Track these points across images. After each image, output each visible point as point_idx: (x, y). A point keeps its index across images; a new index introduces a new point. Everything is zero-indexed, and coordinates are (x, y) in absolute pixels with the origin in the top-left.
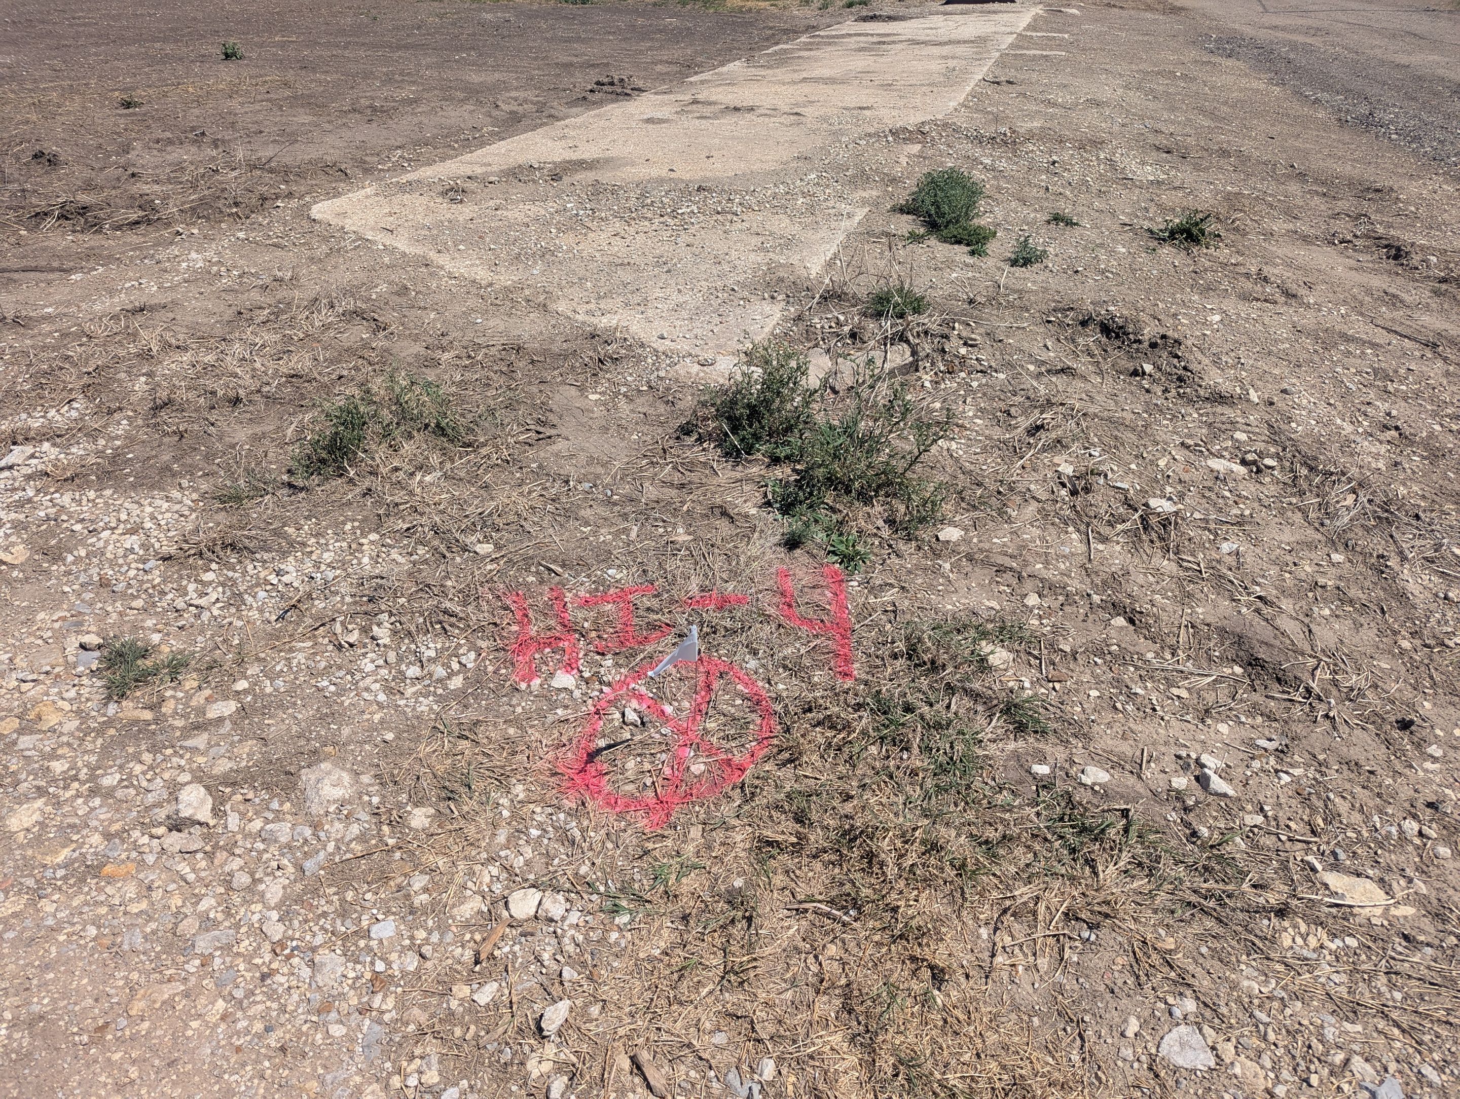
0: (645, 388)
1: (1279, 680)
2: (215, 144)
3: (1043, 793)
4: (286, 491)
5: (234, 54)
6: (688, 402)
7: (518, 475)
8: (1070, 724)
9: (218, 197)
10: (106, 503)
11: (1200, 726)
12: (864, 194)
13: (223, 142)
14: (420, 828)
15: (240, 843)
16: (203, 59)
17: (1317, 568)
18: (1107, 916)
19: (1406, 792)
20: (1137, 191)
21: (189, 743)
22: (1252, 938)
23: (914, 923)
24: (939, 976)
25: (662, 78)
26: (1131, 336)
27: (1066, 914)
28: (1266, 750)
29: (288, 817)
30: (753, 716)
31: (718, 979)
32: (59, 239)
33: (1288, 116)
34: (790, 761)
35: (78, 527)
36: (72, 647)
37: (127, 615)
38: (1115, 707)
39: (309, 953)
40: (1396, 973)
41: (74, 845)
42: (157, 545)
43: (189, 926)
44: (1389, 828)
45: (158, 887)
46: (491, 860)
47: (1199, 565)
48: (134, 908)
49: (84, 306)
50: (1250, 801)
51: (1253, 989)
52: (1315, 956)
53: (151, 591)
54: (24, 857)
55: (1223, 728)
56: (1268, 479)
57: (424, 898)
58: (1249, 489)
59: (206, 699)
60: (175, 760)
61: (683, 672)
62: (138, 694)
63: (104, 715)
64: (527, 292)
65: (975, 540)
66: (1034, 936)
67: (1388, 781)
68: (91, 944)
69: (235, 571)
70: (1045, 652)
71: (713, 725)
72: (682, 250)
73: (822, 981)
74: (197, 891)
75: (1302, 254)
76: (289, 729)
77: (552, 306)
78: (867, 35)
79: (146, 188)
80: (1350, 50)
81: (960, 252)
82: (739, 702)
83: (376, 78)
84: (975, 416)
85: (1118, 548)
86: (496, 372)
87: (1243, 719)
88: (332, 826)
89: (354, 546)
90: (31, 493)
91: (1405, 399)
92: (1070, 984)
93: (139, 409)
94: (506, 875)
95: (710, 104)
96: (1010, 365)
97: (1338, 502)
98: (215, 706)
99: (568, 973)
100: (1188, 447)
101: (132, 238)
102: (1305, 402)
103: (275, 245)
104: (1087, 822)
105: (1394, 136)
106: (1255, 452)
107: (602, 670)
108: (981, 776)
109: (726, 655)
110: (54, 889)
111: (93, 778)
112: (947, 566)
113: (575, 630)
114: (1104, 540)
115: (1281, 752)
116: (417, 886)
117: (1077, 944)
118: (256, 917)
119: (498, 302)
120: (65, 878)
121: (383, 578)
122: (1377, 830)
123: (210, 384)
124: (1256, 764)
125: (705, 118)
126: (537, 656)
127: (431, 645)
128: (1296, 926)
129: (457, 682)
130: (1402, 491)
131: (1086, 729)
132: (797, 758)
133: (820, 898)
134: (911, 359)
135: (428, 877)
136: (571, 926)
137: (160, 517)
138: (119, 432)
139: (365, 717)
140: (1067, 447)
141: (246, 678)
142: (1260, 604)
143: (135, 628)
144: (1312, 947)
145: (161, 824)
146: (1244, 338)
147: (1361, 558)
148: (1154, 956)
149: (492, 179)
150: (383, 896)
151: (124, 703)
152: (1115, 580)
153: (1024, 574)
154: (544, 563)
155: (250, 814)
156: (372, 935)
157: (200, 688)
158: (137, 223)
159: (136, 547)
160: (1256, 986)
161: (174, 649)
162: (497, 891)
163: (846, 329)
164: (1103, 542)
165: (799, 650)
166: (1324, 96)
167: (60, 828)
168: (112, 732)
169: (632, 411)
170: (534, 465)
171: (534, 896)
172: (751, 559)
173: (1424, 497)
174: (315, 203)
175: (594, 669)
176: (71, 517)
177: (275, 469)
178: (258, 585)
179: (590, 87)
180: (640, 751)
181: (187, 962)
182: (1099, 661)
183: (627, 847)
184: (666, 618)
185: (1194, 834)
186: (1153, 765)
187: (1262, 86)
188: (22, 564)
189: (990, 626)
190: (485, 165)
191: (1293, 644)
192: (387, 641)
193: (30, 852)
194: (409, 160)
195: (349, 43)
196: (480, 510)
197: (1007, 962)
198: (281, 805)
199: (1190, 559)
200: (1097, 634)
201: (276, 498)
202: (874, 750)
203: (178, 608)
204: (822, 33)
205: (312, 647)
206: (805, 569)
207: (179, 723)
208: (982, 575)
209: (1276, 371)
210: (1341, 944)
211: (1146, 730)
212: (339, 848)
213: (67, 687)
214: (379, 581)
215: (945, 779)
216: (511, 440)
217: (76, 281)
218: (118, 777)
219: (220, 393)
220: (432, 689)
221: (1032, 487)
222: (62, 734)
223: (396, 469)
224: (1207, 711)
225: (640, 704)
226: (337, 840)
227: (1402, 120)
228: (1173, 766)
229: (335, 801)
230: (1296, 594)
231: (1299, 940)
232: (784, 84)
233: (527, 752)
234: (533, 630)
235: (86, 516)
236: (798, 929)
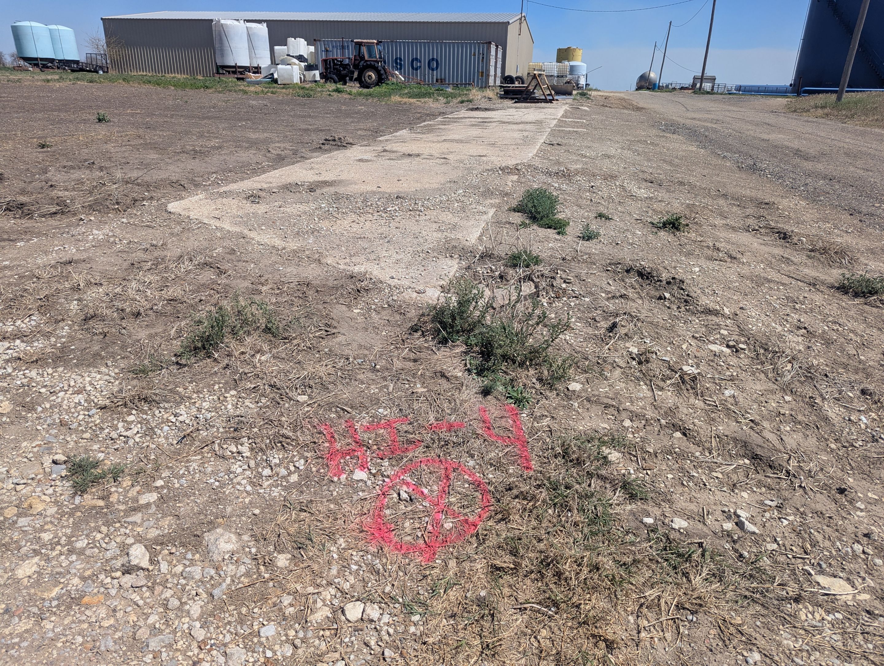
0: (386, 306)
1: (770, 467)
2: (101, 169)
3: (652, 534)
4: (175, 367)
5: (104, 119)
6: (413, 313)
7: (317, 356)
8: (660, 494)
9: (107, 199)
10: (60, 376)
11: (732, 494)
12: (491, 201)
13: (106, 168)
14: (283, 566)
15: (170, 580)
16: (85, 121)
17: (778, 404)
18: (701, 605)
19: (851, 529)
20: (640, 202)
21: (130, 519)
22: (782, 615)
23: (591, 614)
24: (610, 645)
25: (362, 138)
26: (655, 278)
27: (677, 606)
28: (770, 506)
29: (198, 563)
30: (477, 493)
31: (478, 653)
32: (5, 222)
33: (711, 164)
34: (503, 520)
35: (43, 390)
36: (47, 461)
37: (80, 443)
38: (683, 484)
39: (223, 647)
40: (867, 633)
41: (62, 586)
42: (96, 400)
43: (142, 634)
44: (846, 549)
45: (120, 610)
46: (329, 584)
47: (715, 402)
48: (106, 624)
49: (29, 260)
50: (768, 536)
51: (790, 645)
52: (820, 624)
53: (94, 428)
54: (29, 594)
55: (745, 494)
56: (742, 356)
57: (291, 610)
58: (733, 361)
59: (138, 492)
60: (123, 530)
61: (431, 469)
62: (94, 490)
63: (74, 504)
64: (307, 253)
65: (589, 390)
66: (661, 620)
67: (840, 522)
68: (79, 648)
69: (147, 415)
70: (639, 453)
71: (453, 499)
72: (394, 231)
73: (541, 652)
74: (145, 611)
75: (733, 236)
76: (192, 509)
77: (323, 261)
78: (475, 118)
79: (60, 194)
80: (737, 131)
81: (551, 233)
82: (467, 486)
83: (194, 135)
84: (576, 321)
85: (670, 393)
86: (296, 297)
87: (755, 489)
88: (228, 568)
89: (221, 398)
90: (10, 370)
91: (806, 313)
92: (686, 648)
93: (74, 320)
94: (340, 594)
95: (394, 152)
96: (591, 294)
97: (783, 368)
98: (144, 496)
99: (388, 653)
100: (696, 338)
101: (52, 222)
102: (754, 314)
103: (148, 226)
104: (681, 550)
105: (769, 176)
106: (734, 340)
107: (383, 468)
108: (615, 525)
109: (455, 458)
110: (51, 614)
111: (69, 543)
112: (576, 404)
113: (363, 445)
114: (662, 389)
115: (779, 507)
116: (286, 603)
117: (686, 623)
118: (186, 626)
119: (290, 258)
120: (58, 606)
121: (242, 417)
122: (840, 550)
123: (120, 305)
124: (767, 515)
125: (393, 159)
126: (342, 461)
127: (276, 456)
128: (806, 608)
129: (294, 478)
130: (815, 362)
131: (669, 497)
132: (506, 518)
133: (533, 601)
134: (535, 290)
135: (292, 597)
136: (384, 624)
137: (96, 383)
138: (64, 334)
139: (240, 500)
140: (632, 338)
141: (162, 479)
142: (752, 425)
143: (87, 451)
144: (817, 619)
145: (117, 570)
146: (714, 280)
147: (800, 399)
148: (731, 628)
149: (274, 190)
150: (265, 610)
151: (85, 496)
152: (671, 411)
153: (621, 408)
154: (340, 406)
155: (174, 562)
156: (261, 634)
157: (133, 486)
158: (55, 213)
159: (82, 401)
160: (792, 644)
161: (113, 462)
162: (336, 604)
163: (497, 273)
164: (660, 391)
165: (498, 454)
166: (728, 155)
167: (51, 575)
168: (79, 514)
169: (380, 319)
170: (326, 350)
171: (360, 606)
172: (463, 402)
173: (827, 365)
174: (169, 203)
175: (378, 468)
176: (38, 384)
177: (167, 354)
178: (163, 422)
179: (321, 142)
180: (412, 516)
181: (145, 656)
182: (670, 458)
183: (411, 575)
184: (418, 437)
185: (741, 556)
186: (710, 517)
187: (694, 149)
188: (8, 413)
189: (606, 438)
190: (268, 183)
191: (774, 446)
192: (248, 454)
193: (33, 591)
194: (222, 180)
195: (173, 115)
196: (297, 376)
197: (648, 636)
198: (193, 555)
199: (710, 399)
200: (667, 442)
201: (169, 371)
202: (550, 511)
203: (113, 437)
204: (449, 116)
205: (201, 459)
206: (495, 407)
207: (122, 507)
208: (596, 410)
209: (735, 298)
210: (833, 617)
211: (703, 496)
212: (233, 581)
213: (46, 487)
214: (239, 418)
215: (595, 528)
216: (311, 335)
217: (21, 247)
218: (86, 541)
219: (128, 310)
220: (279, 482)
221: (617, 360)
222: (46, 516)
223: (243, 353)
224: (734, 485)
225: (408, 488)
226: (232, 576)
227: (771, 168)
228: (722, 517)
229: (228, 552)
230: (771, 419)
231: (810, 616)
232: (434, 142)
233: (343, 519)
234: (338, 446)
235: (48, 383)
236: (522, 621)
